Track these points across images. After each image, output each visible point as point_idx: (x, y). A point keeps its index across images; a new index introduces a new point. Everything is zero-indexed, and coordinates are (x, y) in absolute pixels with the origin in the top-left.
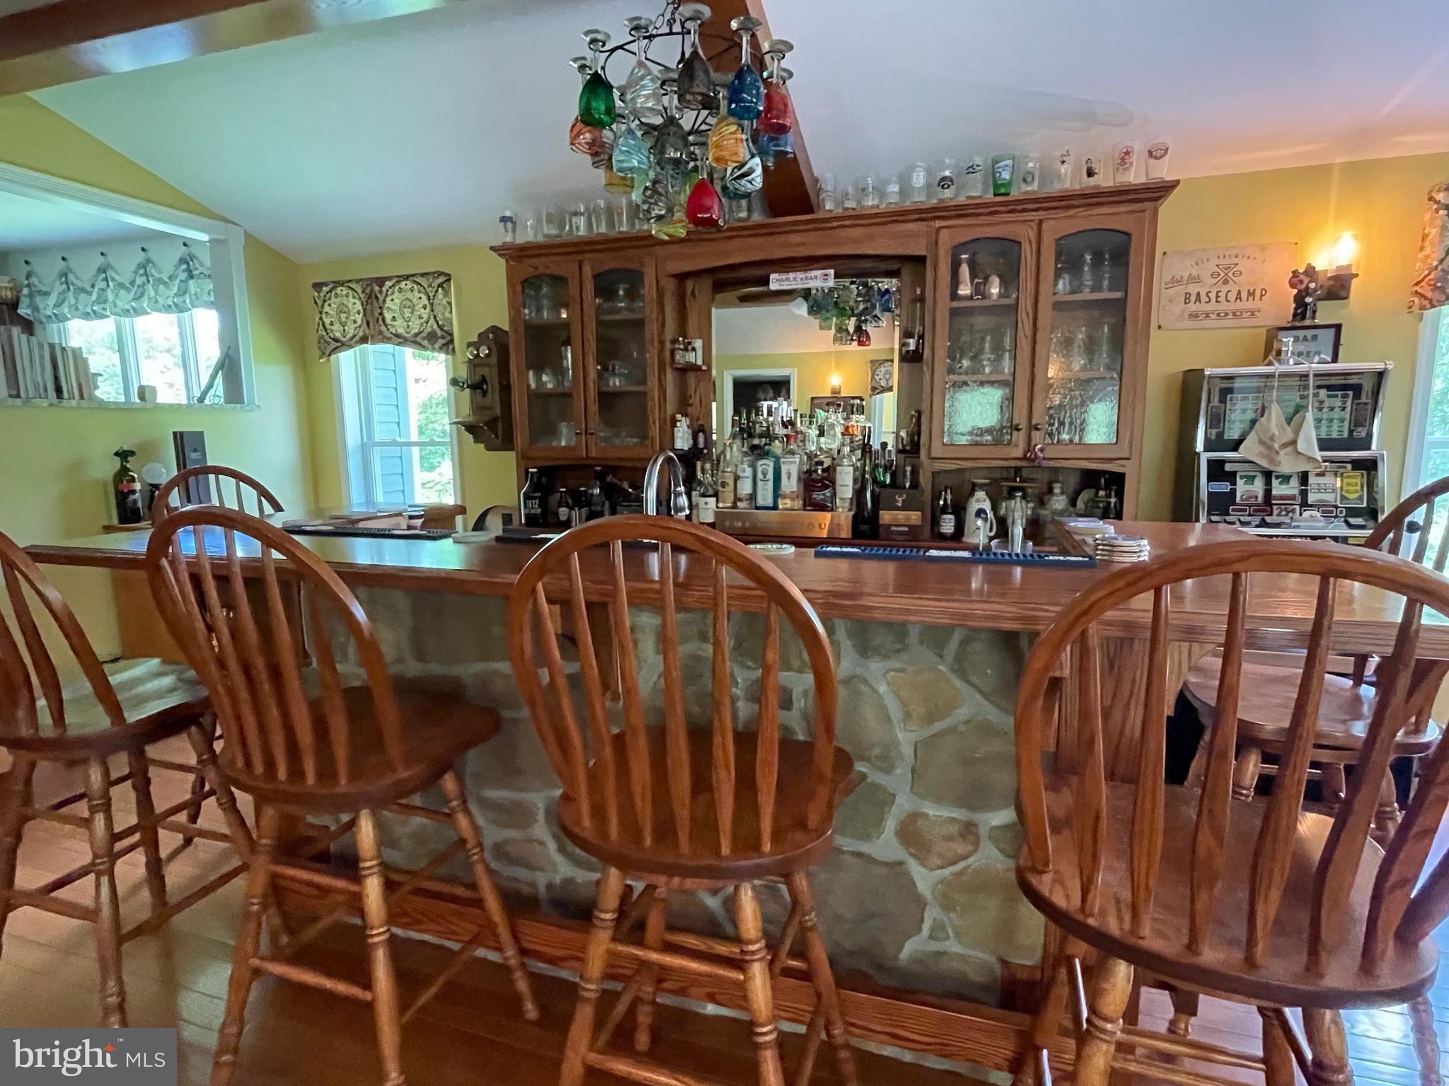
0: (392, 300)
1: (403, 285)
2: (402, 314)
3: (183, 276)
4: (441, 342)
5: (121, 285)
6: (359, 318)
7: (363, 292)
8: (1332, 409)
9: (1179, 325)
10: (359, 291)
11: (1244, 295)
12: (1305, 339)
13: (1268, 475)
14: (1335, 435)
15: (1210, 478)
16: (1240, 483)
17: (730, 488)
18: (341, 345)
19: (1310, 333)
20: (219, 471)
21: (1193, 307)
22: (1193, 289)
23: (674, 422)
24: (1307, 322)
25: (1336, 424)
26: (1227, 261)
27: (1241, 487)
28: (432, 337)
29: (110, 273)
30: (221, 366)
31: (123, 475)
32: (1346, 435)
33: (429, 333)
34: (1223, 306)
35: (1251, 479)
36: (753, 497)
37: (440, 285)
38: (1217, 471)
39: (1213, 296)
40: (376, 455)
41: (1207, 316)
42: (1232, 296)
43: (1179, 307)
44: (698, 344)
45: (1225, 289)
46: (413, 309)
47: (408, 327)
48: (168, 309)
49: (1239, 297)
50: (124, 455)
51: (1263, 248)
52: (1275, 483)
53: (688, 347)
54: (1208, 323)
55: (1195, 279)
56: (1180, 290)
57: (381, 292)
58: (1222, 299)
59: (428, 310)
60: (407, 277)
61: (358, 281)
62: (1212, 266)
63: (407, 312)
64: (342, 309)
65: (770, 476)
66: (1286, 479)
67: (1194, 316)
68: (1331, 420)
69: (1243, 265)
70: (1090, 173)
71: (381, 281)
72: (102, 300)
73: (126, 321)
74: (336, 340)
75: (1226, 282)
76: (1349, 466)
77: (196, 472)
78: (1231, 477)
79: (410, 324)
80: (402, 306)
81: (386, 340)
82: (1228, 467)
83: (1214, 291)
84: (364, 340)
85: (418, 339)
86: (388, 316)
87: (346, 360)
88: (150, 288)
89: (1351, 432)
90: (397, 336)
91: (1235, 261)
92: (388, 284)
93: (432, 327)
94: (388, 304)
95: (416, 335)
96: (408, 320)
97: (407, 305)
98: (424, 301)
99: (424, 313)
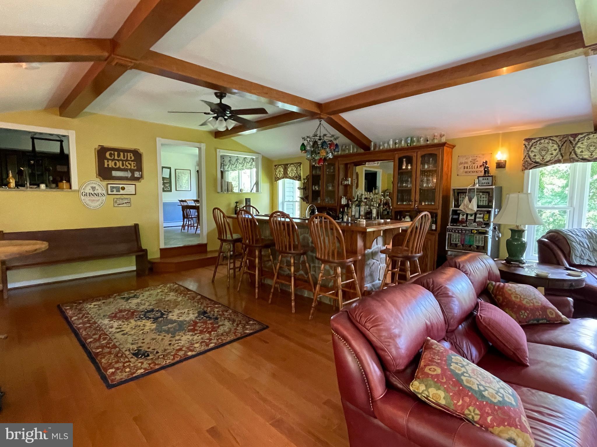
0: (289, 169)
1: (291, 165)
3: (252, 161)
4: (298, 178)
5: (240, 163)
6: (283, 173)
8: (483, 198)
9: (462, 175)
10: (283, 167)
11: (479, 167)
12: (485, 179)
13: (467, 215)
14: (484, 204)
15: (453, 214)
16: (461, 216)
17: (350, 213)
18: (279, 179)
19: (486, 178)
20: (253, 207)
21: (466, 170)
22: (466, 166)
23: (341, 198)
24: (487, 175)
25: (484, 202)
26: (474, 158)
27: (461, 217)
28: (296, 177)
29: (238, 160)
30: (255, 184)
31: (236, 207)
32: (487, 204)
34: (474, 170)
35: (463, 215)
36: (355, 215)
37: (299, 166)
38: (455, 212)
39: (471, 167)
40: (285, 204)
41: (470, 172)
42: (476, 167)
43: (462, 170)
44: (350, 179)
45: (474, 165)
47: (292, 175)
48: (248, 169)
49: (477, 167)
50: (237, 203)
51: (483, 155)
52: (469, 216)
53: (346, 180)
54: (469, 174)
55: (466, 163)
56: (462, 166)
57: (287, 167)
58: (473, 167)
60: (292, 164)
61: (283, 165)
62: (470, 159)
64: (280, 171)
65: (358, 211)
66: (471, 215)
67: (466, 172)
68: (483, 201)
69: (478, 159)
70: (427, 141)
71: (287, 165)
72: (236, 167)
73: (240, 171)
74: (278, 178)
75: (474, 163)
76: (486, 212)
77: (248, 206)
78: (459, 214)
81: (287, 178)
82: (458, 212)
83: (471, 166)
84: (283, 178)
86: (288, 172)
87: (280, 182)
88: (245, 164)
89: (488, 204)
90: (290, 177)
91: (476, 158)
92: (289, 165)
93: (297, 175)
95: (293, 177)
96: (292, 173)
97: (292, 170)
98: (295, 169)
99: (295, 172)
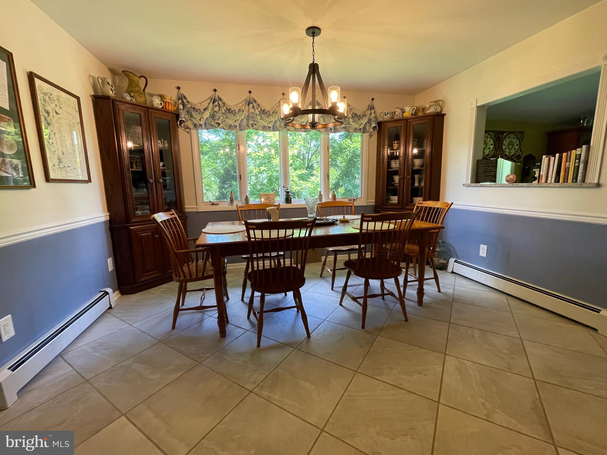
0: (506, 141)
1: (510, 135)
2: (509, 147)
7: (495, 136)
10: (493, 136)
33: (517, 156)
46: (513, 145)
47: (510, 152)
57: (502, 137)
59: (518, 146)
60: (512, 133)
61: (493, 132)
63: (510, 146)
71: (502, 133)
79: (511, 151)
80: (509, 144)
85: (513, 157)
86: (504, 147)
90: (506, 155)
92: (505, 134)
93: (519, 153)
94: (504, 142)
95: (513, 155)
96: (510, 150)
97: (511, 144)
98: (518, 142)
99: (517, 147)
